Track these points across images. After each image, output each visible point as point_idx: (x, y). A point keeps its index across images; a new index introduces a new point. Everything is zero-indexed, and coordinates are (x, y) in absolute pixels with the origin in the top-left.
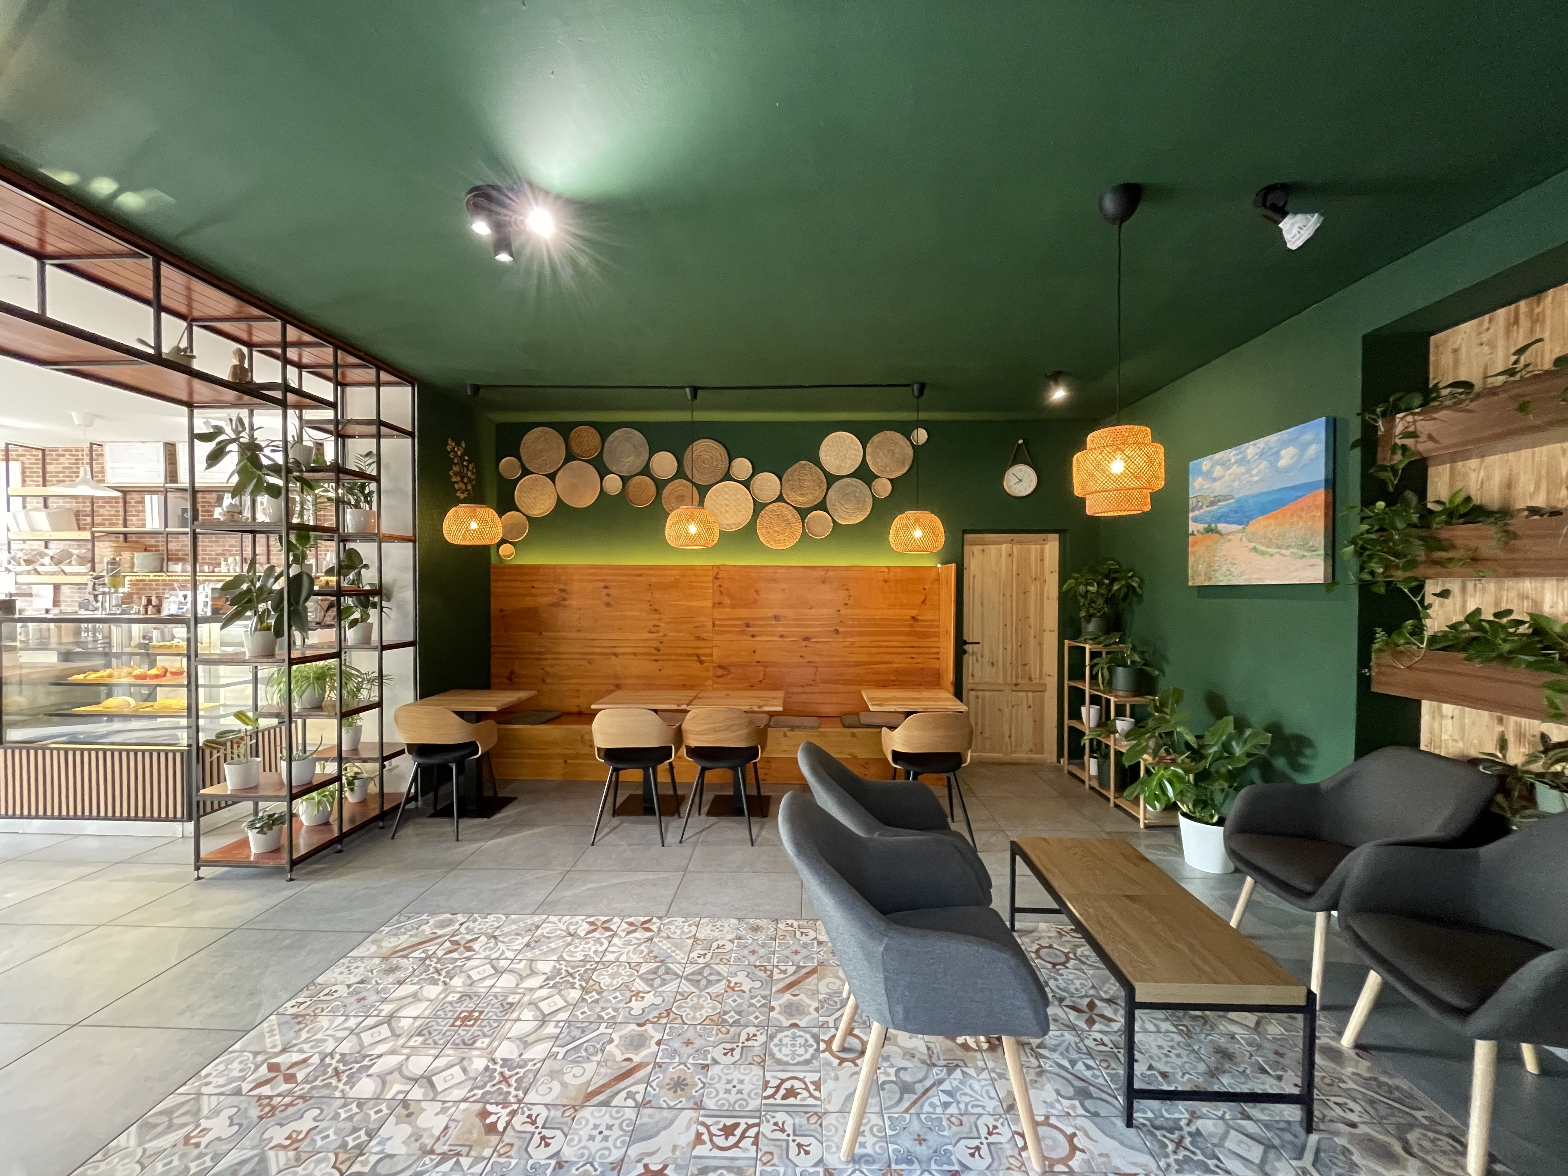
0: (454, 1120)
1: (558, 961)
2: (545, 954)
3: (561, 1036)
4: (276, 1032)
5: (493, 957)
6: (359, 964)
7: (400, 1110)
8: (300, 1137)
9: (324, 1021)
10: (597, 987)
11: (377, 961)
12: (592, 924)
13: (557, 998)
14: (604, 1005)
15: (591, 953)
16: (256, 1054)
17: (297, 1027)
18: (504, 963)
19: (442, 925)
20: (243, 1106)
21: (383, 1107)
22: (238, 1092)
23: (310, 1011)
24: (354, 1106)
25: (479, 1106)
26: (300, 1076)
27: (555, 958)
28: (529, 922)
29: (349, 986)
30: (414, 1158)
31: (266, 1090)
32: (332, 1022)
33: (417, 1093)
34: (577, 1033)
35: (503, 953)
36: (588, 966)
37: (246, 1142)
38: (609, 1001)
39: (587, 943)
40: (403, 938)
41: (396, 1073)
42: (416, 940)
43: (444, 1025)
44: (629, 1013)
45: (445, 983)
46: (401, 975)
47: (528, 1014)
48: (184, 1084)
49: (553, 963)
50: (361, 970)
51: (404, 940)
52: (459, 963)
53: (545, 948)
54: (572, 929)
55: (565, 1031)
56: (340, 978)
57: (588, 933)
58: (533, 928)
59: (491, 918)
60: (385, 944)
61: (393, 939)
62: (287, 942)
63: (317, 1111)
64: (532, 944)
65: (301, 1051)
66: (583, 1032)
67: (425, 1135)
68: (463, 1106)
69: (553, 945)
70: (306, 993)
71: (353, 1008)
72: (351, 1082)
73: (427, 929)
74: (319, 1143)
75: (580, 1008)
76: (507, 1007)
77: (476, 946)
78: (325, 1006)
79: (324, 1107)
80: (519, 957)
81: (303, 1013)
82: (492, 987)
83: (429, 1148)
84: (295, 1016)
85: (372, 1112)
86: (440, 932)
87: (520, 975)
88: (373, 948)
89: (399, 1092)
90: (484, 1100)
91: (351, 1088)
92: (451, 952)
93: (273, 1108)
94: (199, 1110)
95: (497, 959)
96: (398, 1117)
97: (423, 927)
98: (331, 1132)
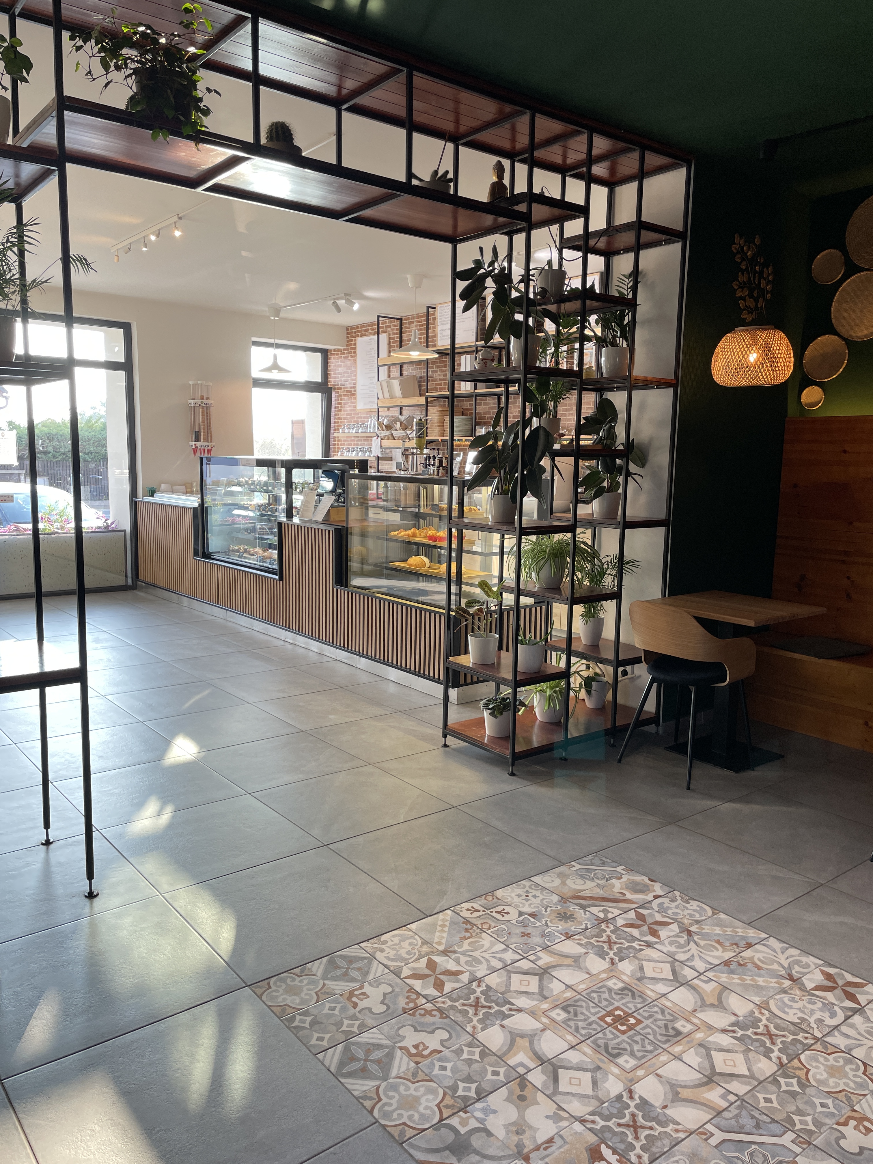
0: (561, 1137)
1: (759, 1007)
2: (746, 987)
3: (726, 1114)
4: (446, 929)
5: (677, 957)
6: (538, 893)
7: (514, 1085)
8: (425, 1053)
9: (486, 940)
10: (802, 1074)
11: (555, 898)
12: (829, 977)
13: (739, 1058)
14: (801, 1106)
15: (812, 1020)
16: (425, 942)
17: (464, 934)
18: (688, 973)
19: (636, 888)
20: (397, 990)
21: (502, 1070)
22: (397, 973)
23: (478, 922)
24: (478, 1050)
25: (592, 1139)
26: (448, 987)
27: (757, 1000)
28: (740, 932)
29: (521, 914)
30: (507, 1152)
31: (417, 984)
32: (492, 945)
33: (537, 1078)
34: (749, 1124)
35: (692, 958)
36: (800, 1037)
37: (385, 1027)
38: (813, 1105)
39: (811, 1002)
40: (590, 884)
41: (527, 1039)
42: (600, 893)
43: (593, 1014)
44: (837, 1142)
45: (612, 962)
46: (573, 928)
47: (693, 1058)
48: (368, 940)
49: (752, 1006)
50: (537, 901)
51: (589, 887)
52: (635, 944)
53: (748, 980)
54: (796, 970)
55: (734, 1111)
56: (516, 900)
57: (818, 988)
58: (742, 943)
59: (694, 904)
60: (569, 882)
61: (579, 881)
62: (487, 839)
63: (446, 1036)
64: (733, 966)
65: (457, 961)
66: (758, 1126)
67: (528, 1133)
68: (578, 1127)
69: (760, 981)
70: (482, 901)
71: (515, 940)
72: (486, 1022)
73: (617, 885)
74: (436, 1071)
75: (767, 1092)
76: (671, 1032)
77: (664, 933)
78: (493, 924)
79: (454, 1035)
80: (710, 974)
81: (474, 921)
82: (664, 995)
83: (526, 1150)
84: (467, 921)
85: (490, 1069)
86: (629, 896)
87: (703, 1000)
88: (557, 882)
89: (522, 1064)
90: (602, 1134)
91: (483, 1030)
92: (632, 926)
93: (416, 1008)
94: (367, 973)
95: (681, 962)
96: (510, 1092)
97: (614, 881)
98: (449, 1065)
